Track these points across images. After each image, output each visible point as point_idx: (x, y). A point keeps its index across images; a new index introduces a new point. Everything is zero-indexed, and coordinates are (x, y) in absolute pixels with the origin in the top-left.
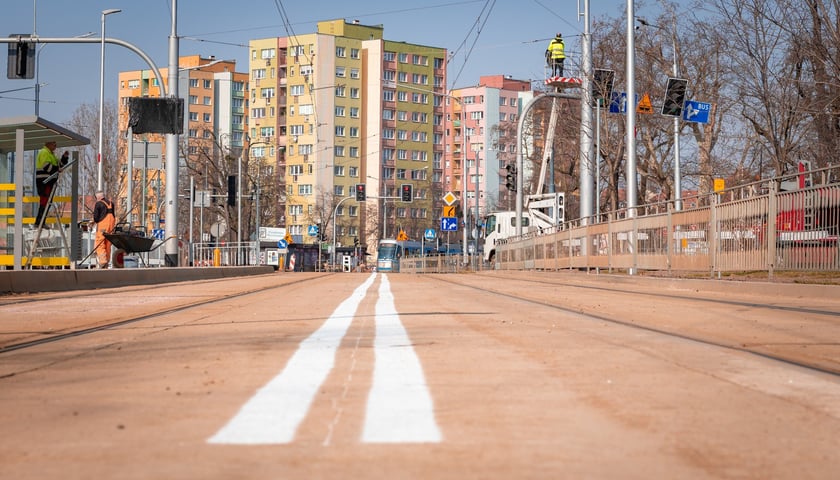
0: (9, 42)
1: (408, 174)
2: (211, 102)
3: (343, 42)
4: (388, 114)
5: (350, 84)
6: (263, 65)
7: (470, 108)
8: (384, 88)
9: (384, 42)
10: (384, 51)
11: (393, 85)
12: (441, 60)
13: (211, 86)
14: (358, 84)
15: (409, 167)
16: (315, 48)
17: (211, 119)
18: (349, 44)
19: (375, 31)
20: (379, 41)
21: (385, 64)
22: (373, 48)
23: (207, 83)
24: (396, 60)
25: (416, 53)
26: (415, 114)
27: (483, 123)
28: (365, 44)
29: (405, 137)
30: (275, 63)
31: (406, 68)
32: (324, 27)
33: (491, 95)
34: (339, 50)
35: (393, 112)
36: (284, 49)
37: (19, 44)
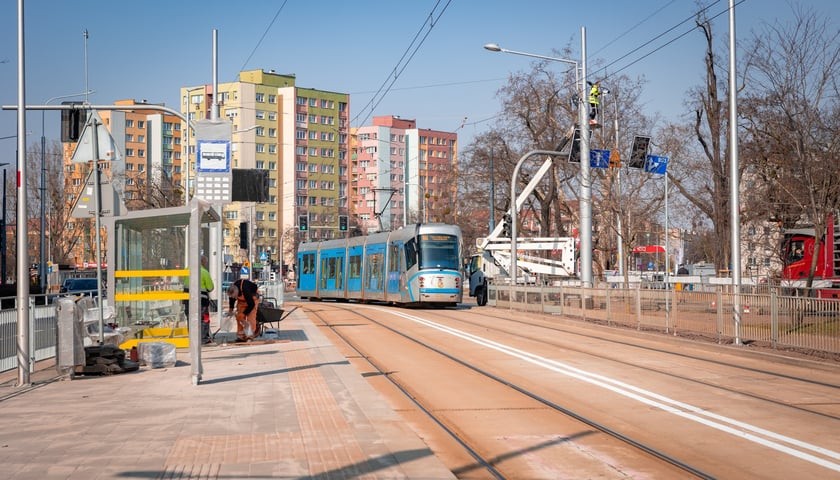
0: (62, 109)
1: (318, 201)
2: (144, 140)
3: (262, 89)
4: (301, 150)
5: (267, 125)
6: (193, 108)
7: (365, 143)
8: (297, 128)
9: (297, 89)
10: (297, 97)
11: (305, 126)
12: (344, 104)
13: (145, 126)
14: (275, 125)
15: (319, 194)
16: (239, 94)
17: (145, 154)
18: (267, 91)
19: (288, 79)
20: (293, 88)
21: (298, 108)
22: (287, 94)
23: (141, 123)
24: (307, 104)
25: (324, 98)
26: (323, 151)
27: (376, 156)
28: (281, 91)
29: (315, 169)
30: (203, 107)
31: (315, 111)
32: (244, 76)
33: (384, 133)
34: (259, 97)
35: (305, 148)
36: (211, 95)
37: (72, 111)
